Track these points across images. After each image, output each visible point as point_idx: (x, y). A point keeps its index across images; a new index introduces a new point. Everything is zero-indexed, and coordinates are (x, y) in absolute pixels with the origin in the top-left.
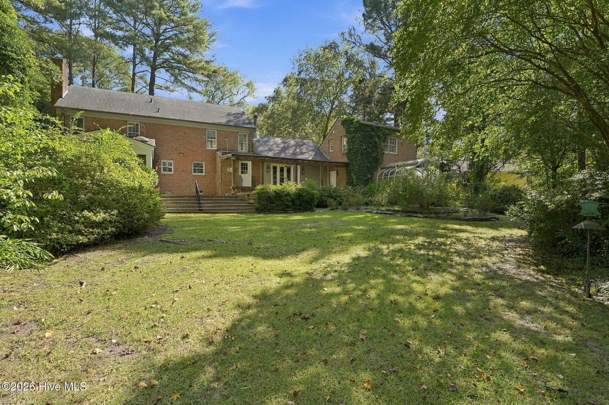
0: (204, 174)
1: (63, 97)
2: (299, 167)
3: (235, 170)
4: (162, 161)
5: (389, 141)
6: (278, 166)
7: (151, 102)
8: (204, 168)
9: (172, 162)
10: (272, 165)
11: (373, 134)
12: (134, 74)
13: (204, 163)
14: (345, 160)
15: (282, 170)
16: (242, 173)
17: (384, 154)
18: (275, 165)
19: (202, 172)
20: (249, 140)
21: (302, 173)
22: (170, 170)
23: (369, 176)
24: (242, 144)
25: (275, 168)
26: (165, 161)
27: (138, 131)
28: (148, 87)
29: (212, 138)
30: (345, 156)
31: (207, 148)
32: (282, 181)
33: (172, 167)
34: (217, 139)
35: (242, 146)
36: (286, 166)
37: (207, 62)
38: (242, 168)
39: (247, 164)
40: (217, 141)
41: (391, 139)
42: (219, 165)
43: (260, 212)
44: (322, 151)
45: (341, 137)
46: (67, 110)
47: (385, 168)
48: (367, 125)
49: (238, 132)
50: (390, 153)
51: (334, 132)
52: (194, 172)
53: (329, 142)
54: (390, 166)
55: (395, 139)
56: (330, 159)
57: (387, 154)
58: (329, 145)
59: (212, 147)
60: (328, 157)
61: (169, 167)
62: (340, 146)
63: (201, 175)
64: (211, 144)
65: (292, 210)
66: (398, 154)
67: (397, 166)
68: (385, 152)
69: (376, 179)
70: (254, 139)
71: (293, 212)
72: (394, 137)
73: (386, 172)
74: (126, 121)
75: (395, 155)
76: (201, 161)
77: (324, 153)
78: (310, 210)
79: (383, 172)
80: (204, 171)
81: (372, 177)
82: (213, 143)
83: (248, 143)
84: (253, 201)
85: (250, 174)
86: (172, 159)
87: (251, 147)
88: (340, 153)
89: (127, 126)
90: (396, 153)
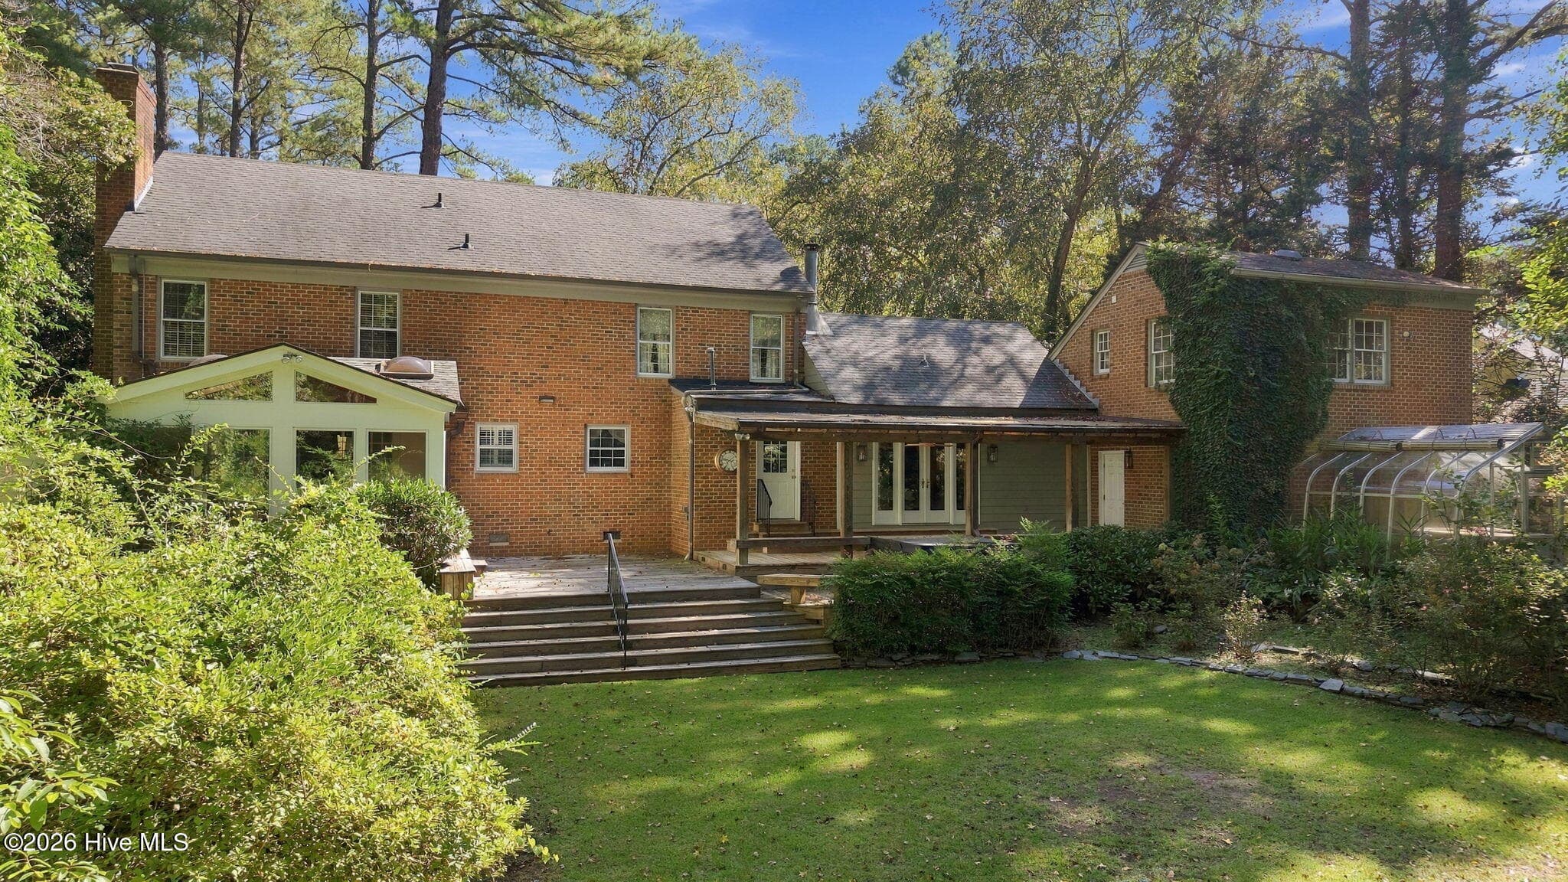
0: (625, 469)
1: (136, 206)
4: (479, 427)
5: (1351, 333)
7: (438, 205)
8: (626, 448)
9: (514, 425)
11: (1285, 312)
12: (372, 70)
13: (627, 432)
14: (1165, 413)
15: (912, 454)
16: (766, 469)
17: (1330, 387)
19: (620, 463)
20: (790, 337)
22: (506, 458)
23: (1272, 485)
24: (764, 353)
25: (886, 448)
26: (487, 427)
27: (392, 324)
28: (421, 114)
29: (656, 338)
30: (1167, 397)
31: (640, 375)
33: (514, 447)
34: (676, 340)
35: (764, 361)
37: (625, 23)
40: (677, 349)
41: (1359, 326)
42: (683, 441)
43: (851, 663)
44: (1060, 366)
45: (1147, 321)
46: (149, 259)
47: (1340, 451)
48: (1261, 282)
49: (750, 312)
50: (1357, 381)
51: (1114, 299)
52: (594, 463)
53: (1092, 335)
54: (1363, 445)
55: (1380, 325)
56: (1096, 402)
57: (1342, 390)
58: (1092, 348)
59: (656, 369)
60: (1089, 396)
61: (502, 447)
62: (1143, 356)
63: (615, 474)
64: (655, 358)
65: (973, 650)
66: (1393, 385)
67: (1399, 447)
68: (1337, 380)
69: (1301, 498)
70: (808, 332)
71: (974, 656)
72: (1374, 315)
73: (1350, 471)
74: (354, 289)
75: (1380, 390)
76: (619, 423)
77: (1071, 378)
78: (1040, 645)
79: (1333, 472)
80: (627, 457)
81: (1283, 486)
82: (661, 355)
83: (786, 350)
84: (822, 611)
85: (794, 471)
86: (514, 421)
87: (796, 363)
88: (1143, 386)
89: (355, 306)
90: (1382, 382)
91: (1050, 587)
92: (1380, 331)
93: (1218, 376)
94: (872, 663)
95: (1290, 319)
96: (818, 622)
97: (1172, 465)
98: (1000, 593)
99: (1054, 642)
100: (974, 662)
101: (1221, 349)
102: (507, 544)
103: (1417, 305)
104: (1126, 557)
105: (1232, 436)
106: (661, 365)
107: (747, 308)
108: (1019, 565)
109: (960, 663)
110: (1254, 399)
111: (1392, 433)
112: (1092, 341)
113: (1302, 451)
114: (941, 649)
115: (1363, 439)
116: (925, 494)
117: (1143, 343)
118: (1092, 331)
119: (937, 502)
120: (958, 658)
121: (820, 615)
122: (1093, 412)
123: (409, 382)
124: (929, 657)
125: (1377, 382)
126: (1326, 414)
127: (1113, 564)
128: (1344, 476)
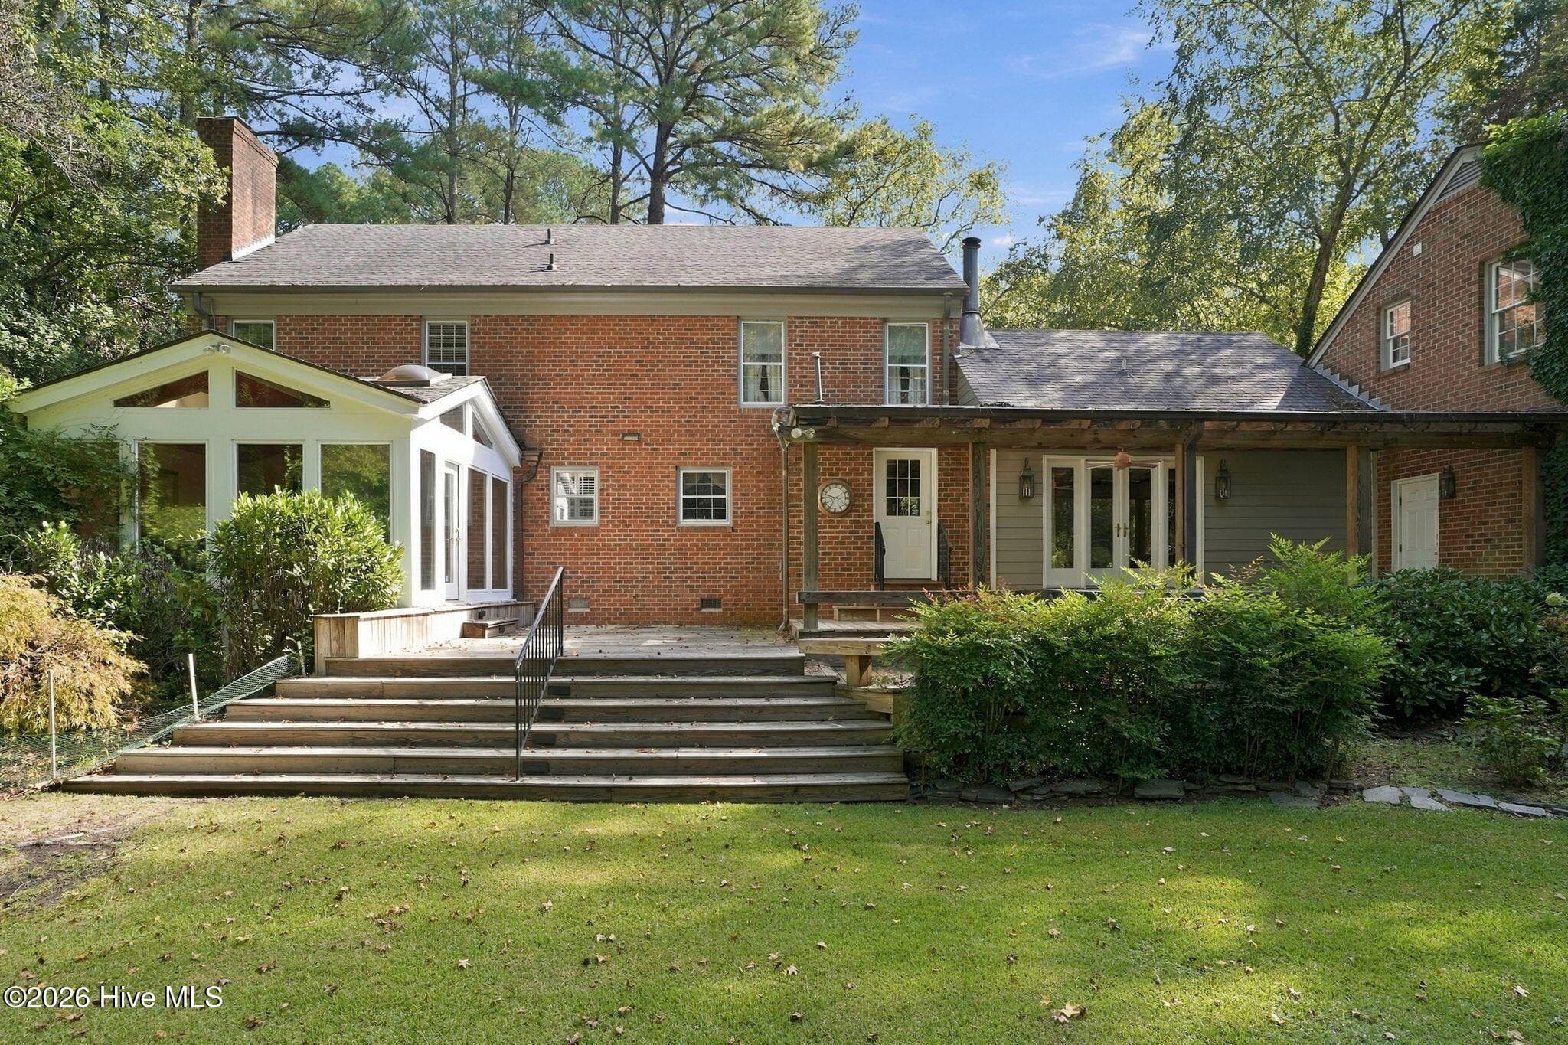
0: (727, 522)
1: (235, 256)
2: (1199, 464)
3: (859, 496)
4: (554, 474)
6: (1082, 468)
8: (728, 496)
9: (594, 473)
10: (1049, 461)
13: (728, 473)
15: (1102, 484)
16: (891, 512)
18: (1063, 460)
19: (721, 515)
20: (938, 350)
21: (1217, 500)
22: (588, 510)
24: (905, 372)
25: (1064, 481)
26: (564, 474)
27: (461, 356)
29: (763, 358)
31: (744, 404)
32: (1101, 559)
33: (595, 498)
34: (789, 358)
35: (905, 385)
36: (1123, 465)
38: (891, 485)
39: (916, 465)
40: (790, 369)
43: (928, 793)
44: (1325, 372)
45: (1482, 263)
46: (218, 297)
49: (885, 320)
52: (688, 515)
59: (766, 397)
60: (1374, 404)
61: (583, 496)
63: (714, 528)
64: (764, 384)
65: (1171, 777)
70: (962, 346)
71: (1174, 789)
74: (421, 319)
76: (715, 465)
77: (1343, 385)
78: (1313, 774)
80: (729, 509)
82: (771, 382)
83: (933, 364)
84: (890, 699)
85: (929, 513)
86: (595, 464)
87: (946, 382)
89: (420, 338)
91: (1335, 660)
94: (971, 794)
96: (887, 717)
97: (1541, 479)
98: (1227, 675)
99: (1340, 766)
100: (1174, 799)
102: (588, 610)
104: (1471, 618)
106: (771, 391)
107: (880, 315)
108: (1263, 619)
109: (1144, 800)
112: (1379, 323)
114: (1105, 773)
116: (1121, 545)
117: (1475, 300)
118: (1379, 308)
119: (1141, 550)
120: (1140, 791)
121: (887, 704)
123: (402, 390)
124: (1082, 786)
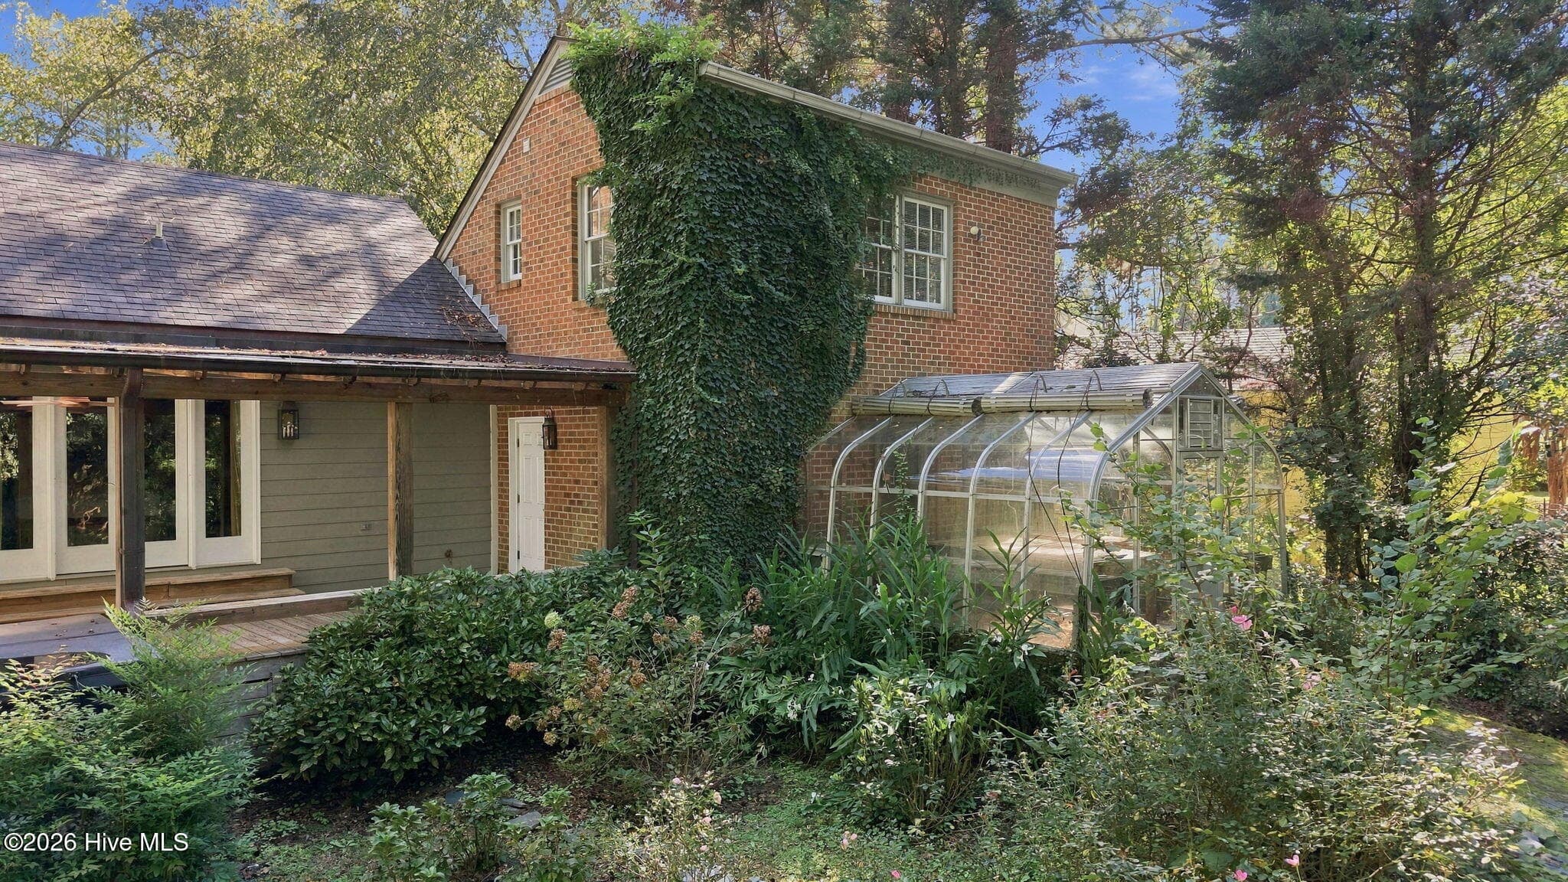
5: (899, 221)
14: (603, 347)
17: (869, 309)
30: (605, 318)
41: (910, 212)
44: (454, 270)
45: (574, 180)
47: (884, 415)
48: (756, 101)
50: (907, 302)
51: (526, 144)
53: (498, 213)
54: (918, 406)
55: (938, 214)
56: (504, 332)
57: (886, 314)
58: (498, 236)
60: (494, 321)
62: (569, 246)
66: (955, 311)
67: (976, 406)
68: (878, 298)
69: (824, 496)
72: (932, 196)
73: (900, 450)
75: (936, 319)
77: (469, 290)
79: (872, 451)
81: (794, 478)
88: (570, 299)
90: (941, 306)
92: (938, 223)
93: (681, 271)
95: (805, 179)
97: (611, 441)
101: (685, 220)
103: (987, 186)
105: (705, 387)
110: (746, 319)
111: (966, 385)
112: (498, 224)
113: (827, 416)
115: (918, 394)
117: (569, 221)
118: (498, 206)
122: (497, 347)
125: (934, 305)
126: (861, 354)
127: (448, 664)
128: (892, 458)
